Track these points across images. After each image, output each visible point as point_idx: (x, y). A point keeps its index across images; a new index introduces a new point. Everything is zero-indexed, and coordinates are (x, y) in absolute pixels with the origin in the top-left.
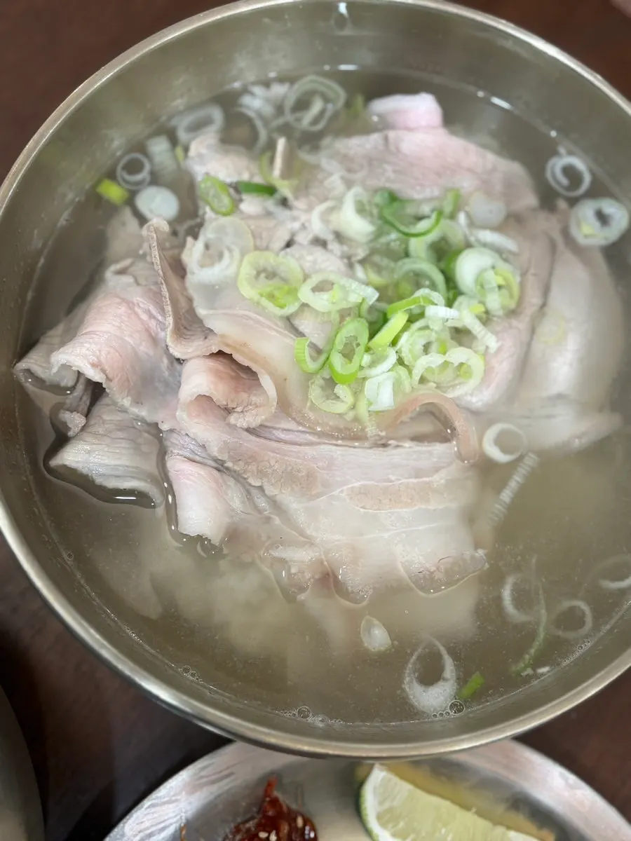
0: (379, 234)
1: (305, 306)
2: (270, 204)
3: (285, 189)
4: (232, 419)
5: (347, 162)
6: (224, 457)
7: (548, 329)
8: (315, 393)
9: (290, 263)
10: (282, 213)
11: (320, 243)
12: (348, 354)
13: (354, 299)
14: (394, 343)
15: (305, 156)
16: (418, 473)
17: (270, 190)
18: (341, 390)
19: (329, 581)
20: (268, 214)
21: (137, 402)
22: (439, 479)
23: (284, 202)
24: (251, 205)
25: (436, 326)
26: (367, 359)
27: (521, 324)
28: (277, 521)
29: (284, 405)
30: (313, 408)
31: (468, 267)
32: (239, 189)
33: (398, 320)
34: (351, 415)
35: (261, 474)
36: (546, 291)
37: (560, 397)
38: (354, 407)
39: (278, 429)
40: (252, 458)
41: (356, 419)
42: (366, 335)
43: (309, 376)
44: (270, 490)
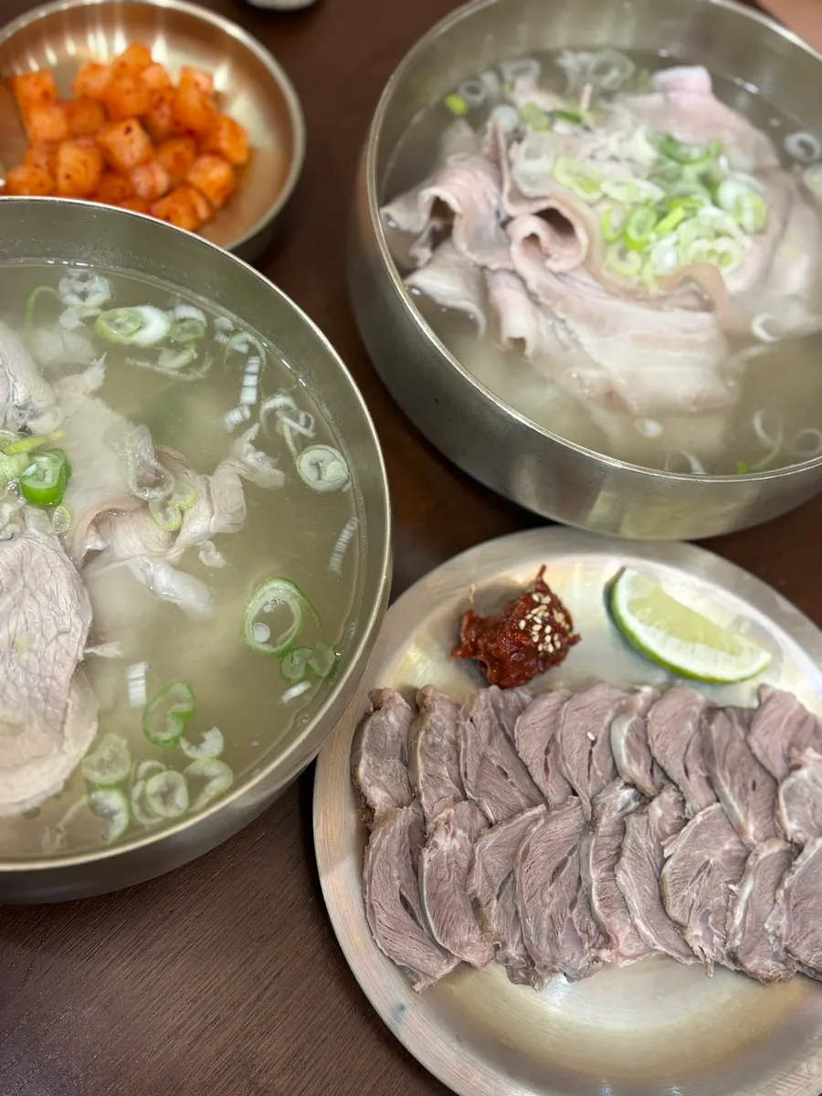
0: (659, 162)
1: (605, 196)
2: (577, 129)
3: (588, 118)
4: (550, 264)
5: (637, 112)
6: (539, 292)
7: (786, 250)
8: (612, 255)
9: (593, 169)
10: (586, 136)
11: (614, 159)
12: (640, 231)
13: (643, 195)
14: (675, 228)
15: (602, 104)
16: (685, 331)
17: (575, 119)
18: (633, 256)
19: (612, 399)
20: (575, 135)
21: (471, 249)
22: (701, 337)
23: (587, 129)
24: (562, 127)
25: (706, 223)
26: (653, 236)
27: (767, 240)
28: (573, 350)
29: (587, 264)
30: (609, 268)
31: (728, 192)
32: (553, 116)
33: (678, 214)
34: (636, 279)
35: (565, 310)
36: (785, 223)
37: (795, 298)
38: (640, 272)
39: (579, 281)
40: (560, 298)
41: (641, 284)
42: (653, 218)
43: (608, 243)
44: (571, 324)
